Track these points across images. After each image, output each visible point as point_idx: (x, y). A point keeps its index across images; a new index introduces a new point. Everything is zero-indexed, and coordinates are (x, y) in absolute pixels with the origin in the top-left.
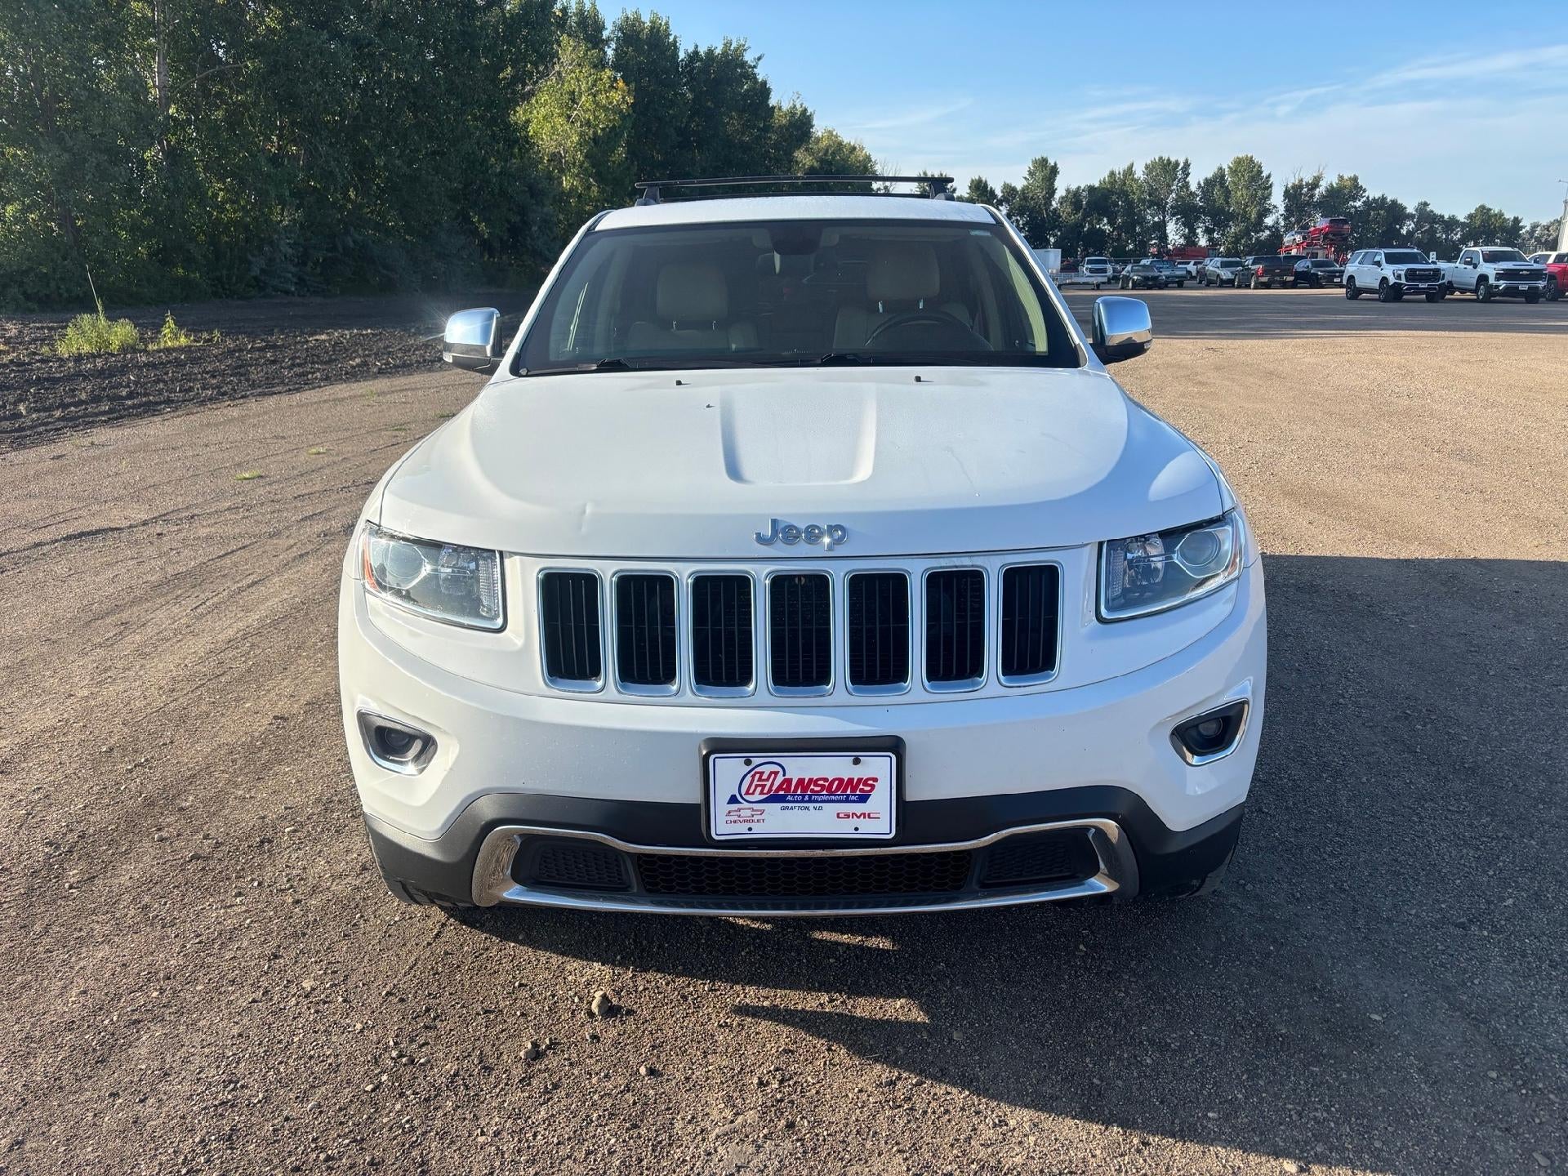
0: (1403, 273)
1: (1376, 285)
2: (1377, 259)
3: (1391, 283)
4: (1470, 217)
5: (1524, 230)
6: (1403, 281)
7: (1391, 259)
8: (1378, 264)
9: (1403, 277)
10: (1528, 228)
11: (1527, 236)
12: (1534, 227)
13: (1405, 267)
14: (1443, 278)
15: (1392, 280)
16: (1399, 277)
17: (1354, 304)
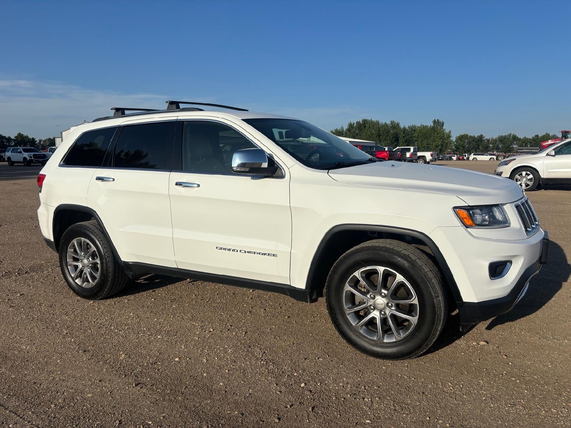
0: (32, 156)
1: (22, 160)
2: (19, 150)
3: (28, 160)
4: (16, 137)
5: (37, 142)
6: (33, 158)
7: (26, 151)
8: (20, 152)
9: (32, 157)
10: (38, 141)
11: (39, 144)
12: (40, 141)
13: (33, 153)
14: (47, 158)
15: (28, 158)
16: (31, 157)
17: (12, 167)
